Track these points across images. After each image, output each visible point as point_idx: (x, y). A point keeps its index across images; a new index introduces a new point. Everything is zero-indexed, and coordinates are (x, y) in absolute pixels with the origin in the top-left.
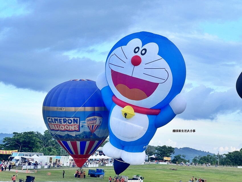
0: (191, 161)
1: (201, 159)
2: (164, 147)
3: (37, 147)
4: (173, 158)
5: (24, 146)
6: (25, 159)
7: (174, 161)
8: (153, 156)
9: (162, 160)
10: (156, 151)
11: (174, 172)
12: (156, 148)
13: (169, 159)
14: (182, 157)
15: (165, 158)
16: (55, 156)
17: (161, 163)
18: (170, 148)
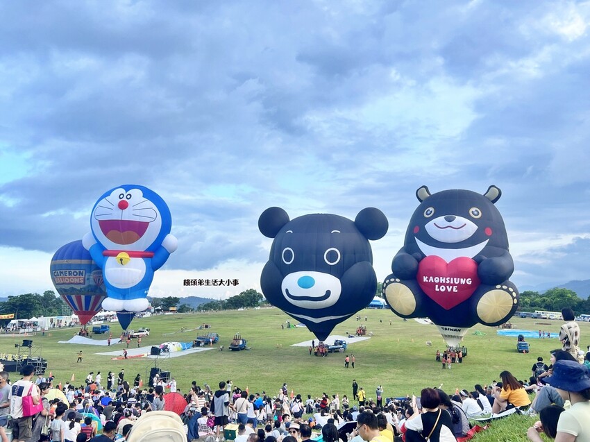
0: (196, 309)
1: (205, 306)
2: (170, 298)
3: (36, 309)
4: (179, 308)
5: (22, 310)
6: (23, 322)
7: (180, 310)
8: (159, 308)
9: (168, 311)
10: (162, 303)
11: (179, 321)
12: (162, 300)
13: (175, 309)
14: (187, 306)
15: (171, 309)
16: (56, 317)
17: (166, 314)
18: (175, 298)
